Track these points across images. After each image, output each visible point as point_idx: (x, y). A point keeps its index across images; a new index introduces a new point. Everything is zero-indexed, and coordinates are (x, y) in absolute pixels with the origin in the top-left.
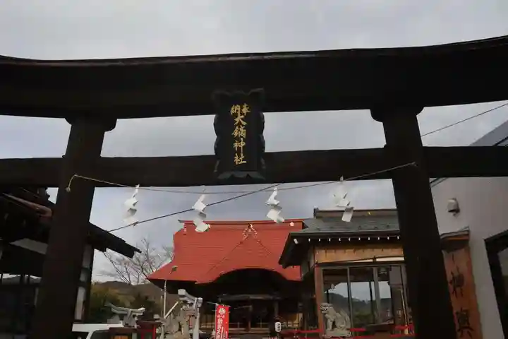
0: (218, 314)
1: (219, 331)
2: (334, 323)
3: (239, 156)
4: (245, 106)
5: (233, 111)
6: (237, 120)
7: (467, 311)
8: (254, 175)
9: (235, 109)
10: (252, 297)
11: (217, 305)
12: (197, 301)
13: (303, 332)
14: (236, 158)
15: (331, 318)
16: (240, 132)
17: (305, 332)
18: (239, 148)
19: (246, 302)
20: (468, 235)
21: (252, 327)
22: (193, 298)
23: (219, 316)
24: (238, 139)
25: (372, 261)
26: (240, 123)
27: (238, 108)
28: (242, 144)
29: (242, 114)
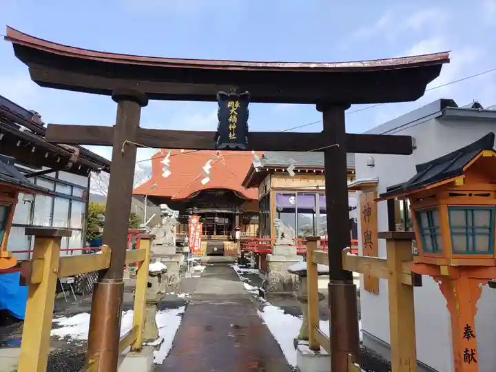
0: (191, 223)
1: (191, 236)
2: (283, 235)
3: (232, 134)
4: (237, 102)
5: (229, 105)
6: (232, 111)
7: (370, 232)
8: (240, 145)
9: (230, 104)
10: (218, 211)
11: (190, 216)
12: (175, 214)
13: (258, 239)
14: (230, 135)
15: (281, 230)
16: (234, 119)
17: (260, 239)
18: (232, 129)
19: (213, 215)
20: (377, 183)
21: (217, 234)
22: (172, 211)
23: (192, 225)
24: (232, 123)
25: (315, 188)
26: (233, 113)
27: (232, 103)
28: (234, 127)
29: (235, 107)
